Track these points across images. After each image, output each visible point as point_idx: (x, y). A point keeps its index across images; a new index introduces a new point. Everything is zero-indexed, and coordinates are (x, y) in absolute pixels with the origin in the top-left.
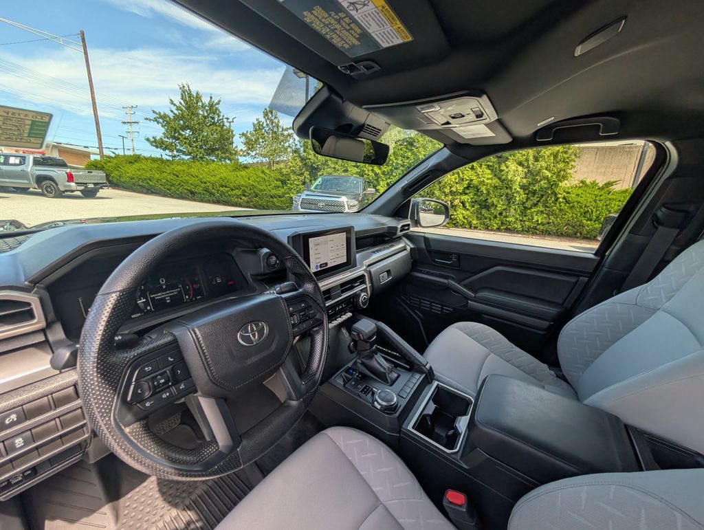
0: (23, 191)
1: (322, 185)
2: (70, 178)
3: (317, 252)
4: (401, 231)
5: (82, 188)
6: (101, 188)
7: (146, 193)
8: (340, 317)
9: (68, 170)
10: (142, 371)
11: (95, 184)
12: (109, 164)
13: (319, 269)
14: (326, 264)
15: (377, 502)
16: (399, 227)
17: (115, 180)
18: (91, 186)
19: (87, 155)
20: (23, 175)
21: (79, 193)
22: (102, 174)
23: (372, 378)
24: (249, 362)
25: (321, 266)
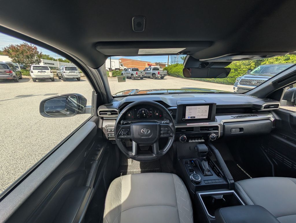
0: (149, 77)
1: (260, 70)
2: (159, 73)
3: (190, 112)
4: (264, 108)
5: (161, 76)
6: (165, 76)
7: (177, 77)
8: (197, 140)
9: (159, 71)
10: (123, 130)
11: (164, 75)
12: (169, 68)
13: (190, 118)
14: (195, 117)
15: (176, 206)
16: (264, 105)
17: (169, 73)
18: (163, 75)
19: (165, 65)
20: (149, 73)
21: (160, 78)
22: (166, 71)
23: (199, 168)
24: (142, 137)
25: (191, 117)
